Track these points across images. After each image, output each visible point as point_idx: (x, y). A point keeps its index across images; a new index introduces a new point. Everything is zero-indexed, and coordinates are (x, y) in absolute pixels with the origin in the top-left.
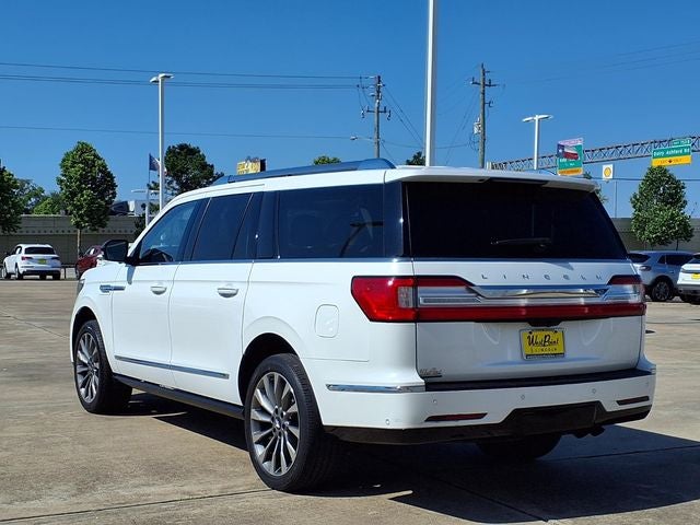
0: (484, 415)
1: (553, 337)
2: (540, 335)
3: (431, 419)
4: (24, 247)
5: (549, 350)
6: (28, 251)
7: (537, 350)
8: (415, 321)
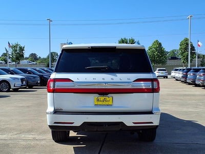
0: (73, 123)
1: (108, 99)
2: (102, 98)
3: (55, 123)
4: (158, 69)
5: (105, 103)
6: (159, 70)
7: (100, 103)
8: (53, 92)
